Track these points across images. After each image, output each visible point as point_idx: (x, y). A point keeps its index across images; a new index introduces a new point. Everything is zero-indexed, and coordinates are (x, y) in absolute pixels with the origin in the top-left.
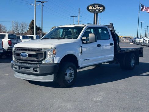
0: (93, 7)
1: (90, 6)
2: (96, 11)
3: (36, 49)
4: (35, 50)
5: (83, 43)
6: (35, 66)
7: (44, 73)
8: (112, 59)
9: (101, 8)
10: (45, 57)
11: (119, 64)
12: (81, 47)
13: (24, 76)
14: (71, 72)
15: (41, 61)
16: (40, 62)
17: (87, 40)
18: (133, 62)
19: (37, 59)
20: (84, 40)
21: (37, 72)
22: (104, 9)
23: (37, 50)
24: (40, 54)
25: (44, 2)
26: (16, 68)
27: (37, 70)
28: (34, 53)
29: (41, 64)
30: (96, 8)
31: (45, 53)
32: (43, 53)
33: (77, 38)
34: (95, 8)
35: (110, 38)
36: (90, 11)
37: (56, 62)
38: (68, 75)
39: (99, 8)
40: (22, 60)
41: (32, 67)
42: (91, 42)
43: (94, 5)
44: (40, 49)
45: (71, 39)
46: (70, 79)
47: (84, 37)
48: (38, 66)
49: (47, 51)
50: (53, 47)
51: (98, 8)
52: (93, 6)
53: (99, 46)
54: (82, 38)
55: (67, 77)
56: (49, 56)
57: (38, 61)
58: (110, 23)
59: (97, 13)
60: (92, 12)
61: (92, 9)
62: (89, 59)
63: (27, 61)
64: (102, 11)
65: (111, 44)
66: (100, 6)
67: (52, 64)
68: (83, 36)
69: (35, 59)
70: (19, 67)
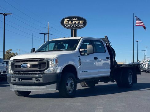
0: (70, 21)
1: (65, 20)
2: (74, 26)
3: (39, 59)
4: (37, 61)
5: (81, 55)
6: (37, 76)
7: (47, 82)
8: (109, 74)
9: (81, 22)
10: (48, 67)
11: (115, 83)
12: (80, 58)
13: (24, 88)
14: (72, 82)
15: (44, 71)
16: (42, 72)
17: (85, 51)
18: (130, 80)
19: (39, 69)
20: (82, 52)
21: (40, 82)
22: (85, 23)
23: (40, 61)
24: (43, 64)
25: (6, 15)
26: (15, 80)
27: (40, 80)
28: (36, 63)
29: (43, 73)
30: (74, 22)
31: (48, 62)
32: (45, 63)
33: (74, 49)
34: (72, 22)
35: (106, 51)
36: (66, 26)
37: (58, 71)
38: (69, 85)
39: (79, 23)
40: (22, 71)
41: (34, 77)
42: (89, 53)
43: (71, 18)
44: (42, 59)
45: (69, 50)
46: (71, 89)
47: (82, 49)
48: (41, 76)
49: (49, 61)
50: (55, 57)
51: (77, 22)
52: (69, 19)
53: (96, 58)
54: (80, 50)
55: (68, 87)
56: (51, 65)
57: (40, 71)
58: (105, 36)
59: (76, 29)
60: (69, 28)
61: (68, 23)
62: (87, 71)
63: (28, 71)
64: (82, 26)
65: (108, 58)
66: (80, 19)
67: (54, 73)
68: (80, 48)
69: (37, 69)
70: (19, 78)
